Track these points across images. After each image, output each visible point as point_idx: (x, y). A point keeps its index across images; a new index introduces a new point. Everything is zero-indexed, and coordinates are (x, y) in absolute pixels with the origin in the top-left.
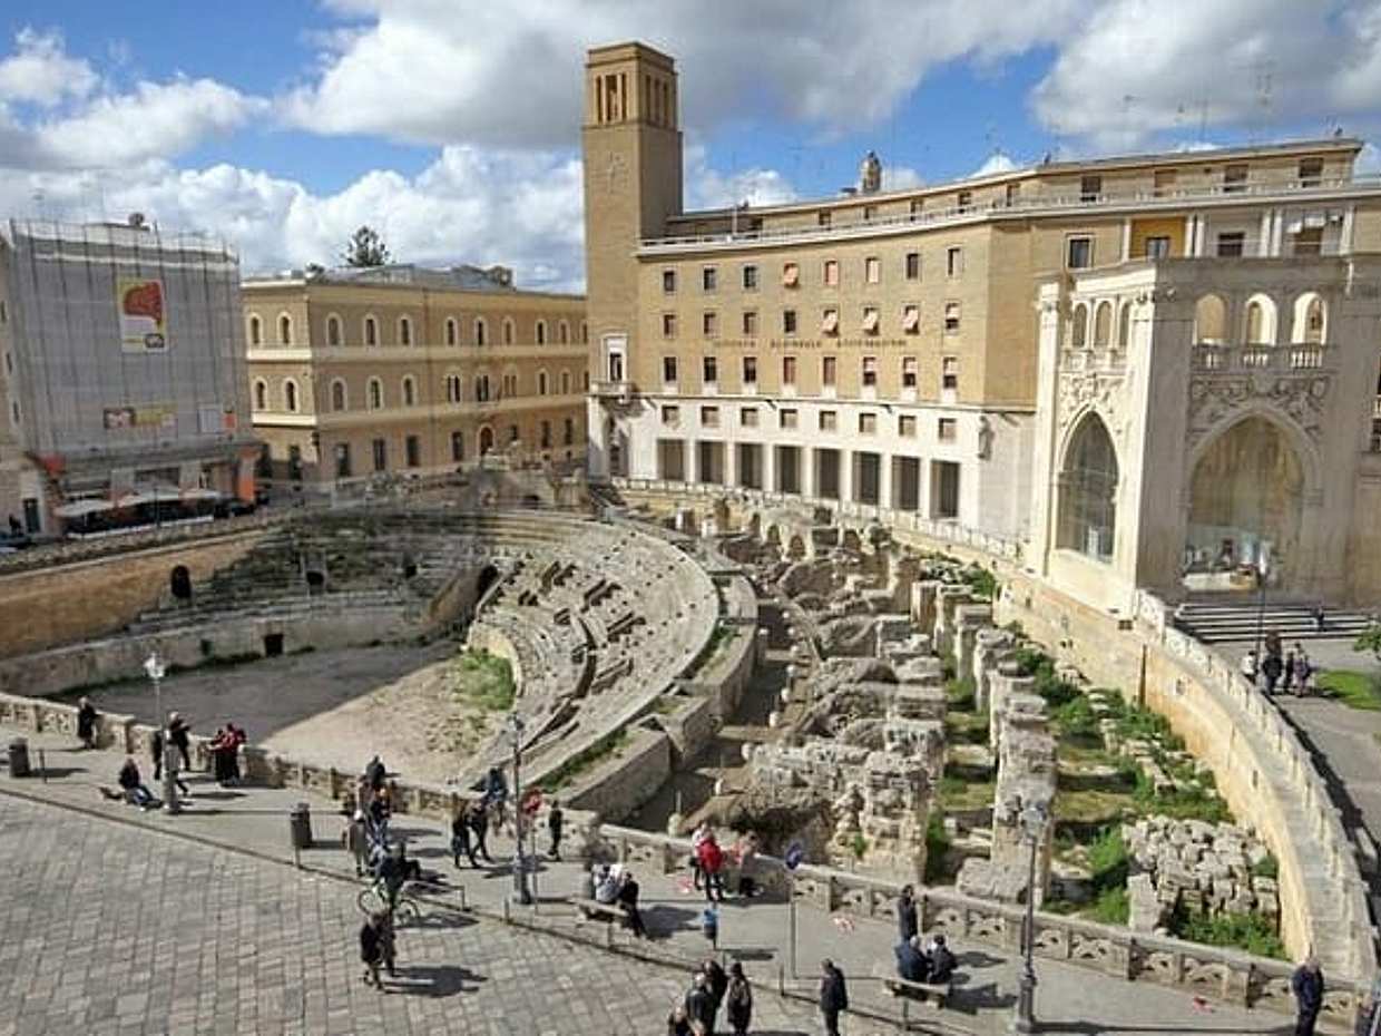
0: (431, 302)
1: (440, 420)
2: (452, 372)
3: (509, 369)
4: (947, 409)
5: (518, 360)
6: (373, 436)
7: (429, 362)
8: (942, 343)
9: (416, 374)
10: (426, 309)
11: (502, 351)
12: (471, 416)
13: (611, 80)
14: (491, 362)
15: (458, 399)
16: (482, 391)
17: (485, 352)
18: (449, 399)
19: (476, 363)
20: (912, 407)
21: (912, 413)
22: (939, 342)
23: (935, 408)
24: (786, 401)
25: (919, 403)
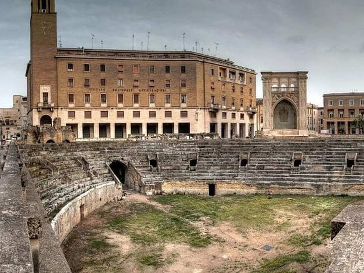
4: (183, 108)
20: (170, 108)
21: (170, 110)
22: (179, 90)
23: (179, 108)
24: (119, 108)
25: (173, 107)
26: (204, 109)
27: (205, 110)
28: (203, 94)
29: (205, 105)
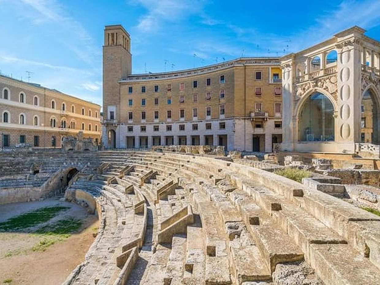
0: (46, 93)
1: (47, 132)
2: (53, 117)
3: (73, 120)
4: (222, 120)
5: (76, 118)
6: (20, 134)
7: (45, 112)
8: (219, 102)
9: (40, 116)
10: (45, 95)
11: (71, 114)
12: (59, 132)
13: (113, 34)
14: (67, 116)
15: (54, 126)
16: (64, 124)
17: (65, 113)
18: (51, 125)
19: (62, 116)
20: (210, 121)
21: (209, 122)
22: (218, 101)
23: (218, 120)
24: (168, 123)
25: (212, 119)
26: (245, 119)
27: (246, 121)
28: (244, 103)
29: (245, 114)
